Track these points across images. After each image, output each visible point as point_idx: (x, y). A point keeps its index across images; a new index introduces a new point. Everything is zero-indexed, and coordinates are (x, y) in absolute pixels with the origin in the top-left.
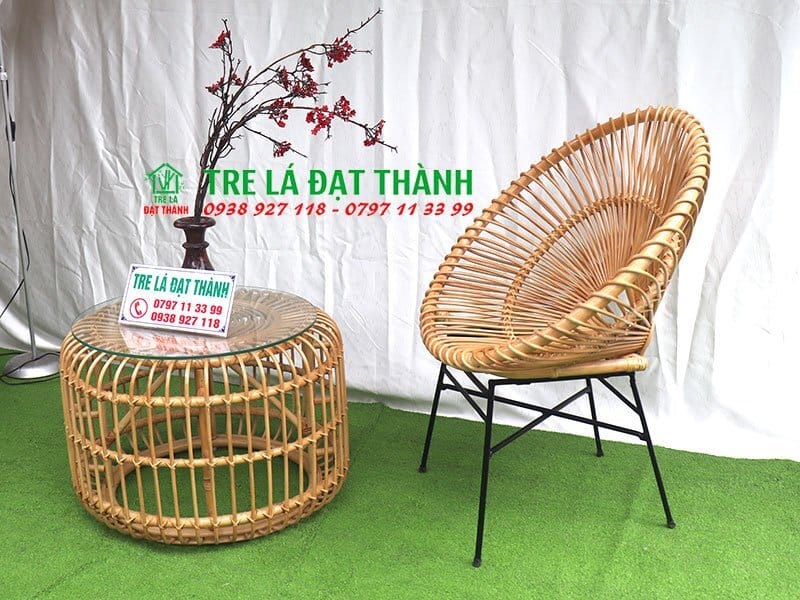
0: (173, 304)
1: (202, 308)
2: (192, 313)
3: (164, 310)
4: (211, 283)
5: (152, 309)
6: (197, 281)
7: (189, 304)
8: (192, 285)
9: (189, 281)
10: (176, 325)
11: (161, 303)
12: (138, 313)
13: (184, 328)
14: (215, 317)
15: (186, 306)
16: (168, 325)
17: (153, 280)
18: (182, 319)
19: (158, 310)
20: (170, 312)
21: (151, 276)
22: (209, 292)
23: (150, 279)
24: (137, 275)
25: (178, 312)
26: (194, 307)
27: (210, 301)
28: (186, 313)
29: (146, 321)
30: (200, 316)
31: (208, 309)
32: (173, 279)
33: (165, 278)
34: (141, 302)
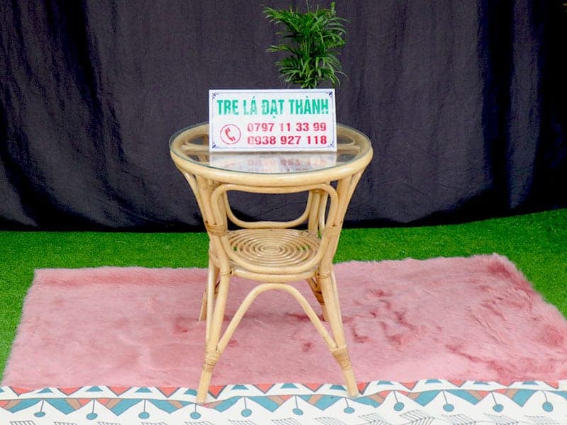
0: (269, 126)
1: (303, 127)
2: (293, 132)
3: (261, 133)
4: (307, 101)
5: (246, 134)
6: (292, 101)
7: (289, 124)
8: (287, 105)
9: (281, 101)
10: (278, 146)
11: (255, 127)
12: (231, 139)
13: (287, 148)
14: (320, 134)
15: (285, 127)
16: (269, 148)
17: (240, 104)
18: (284, 139)
19: (254, 134)
20: (269, 134)
21: (237, 101)
22: (307, 110)
23: (236, 104)
24: (220, 102)
25: (277, 133)
26: (294, 127)
27: (311, 119)
28: (287, 134)
29: (242, 146)
30: (304, 135)
31: (311, 127)
32: (264, 101)
33: (253, 102)
34: (231, 128)
